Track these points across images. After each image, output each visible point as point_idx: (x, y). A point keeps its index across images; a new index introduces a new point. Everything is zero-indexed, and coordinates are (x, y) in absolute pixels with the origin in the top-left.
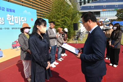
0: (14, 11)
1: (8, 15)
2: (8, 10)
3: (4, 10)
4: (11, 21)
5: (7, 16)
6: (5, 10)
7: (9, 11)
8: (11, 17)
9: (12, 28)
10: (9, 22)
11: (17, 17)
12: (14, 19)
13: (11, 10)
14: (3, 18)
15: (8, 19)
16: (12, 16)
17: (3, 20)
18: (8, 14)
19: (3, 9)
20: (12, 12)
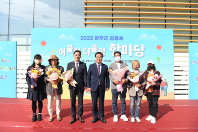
0: (122, 38)
1: (112, 45)
2: (112, 38)
5: (110, 46)
6: (109, 39)
8: (116, 47)
11: (126, 46)
13: (117, 38)
14: (104, 49)
15: (111, 49)
16: (118, 45)
17: (104, 51)
18: (112, 44)
20: (118, 40)
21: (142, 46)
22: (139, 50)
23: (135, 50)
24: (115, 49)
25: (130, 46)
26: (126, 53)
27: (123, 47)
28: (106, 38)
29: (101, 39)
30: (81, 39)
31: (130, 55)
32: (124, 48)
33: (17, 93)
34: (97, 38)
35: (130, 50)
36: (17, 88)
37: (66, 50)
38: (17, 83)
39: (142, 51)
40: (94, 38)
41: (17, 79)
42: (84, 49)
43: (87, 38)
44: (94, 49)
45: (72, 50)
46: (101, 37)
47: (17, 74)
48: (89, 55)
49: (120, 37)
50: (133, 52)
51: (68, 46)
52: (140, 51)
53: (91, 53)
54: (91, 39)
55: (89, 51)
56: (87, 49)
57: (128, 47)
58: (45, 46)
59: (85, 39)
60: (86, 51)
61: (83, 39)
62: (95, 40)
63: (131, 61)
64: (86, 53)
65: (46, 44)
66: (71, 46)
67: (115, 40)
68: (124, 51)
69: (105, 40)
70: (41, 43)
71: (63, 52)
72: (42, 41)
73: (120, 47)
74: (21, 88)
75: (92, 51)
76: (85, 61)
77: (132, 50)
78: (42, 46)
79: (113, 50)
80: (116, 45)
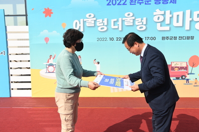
0: (174, 1)
1: (158, 12)
2: (157, 1)
3: (149, 2)
4: (163, 23)
5: (155, 13)
6: (153, 2)
8: (164, 15)
9: (163, 38)
10: (159, 25)
11: (181, 14)
12: (171, 18)
13: (165, 0)
14: (145, 19)
15: (155, 19)
16: (168, 12)
18: (158, 10)
20: (168, 3)
24: (162, 18)
25: (188, 12)
26: (180, 24)
27: (175, 14)
29: (140, 3)
30: (108, 4)
31: (187, 27)
32: (178, 16)
33: (11, 89)
34: (133, 1)
35: (188, 19)
36: (10, 82)
37: (84, 22)
38: (10, 75)
40: (128, 2)
41: (9, 68)
42: (112, 21)
43: (118, 2)
44: (128, 19)
45: (93, 22)
47: (9, 61)
48: (120, 29)
50: (192, 23)
51: (87, 16)
53: (124, 26)
54: (124, 4)
55: (120, 23)
56: (117, 21)
57: (184, 14)
58: (50, 16)
59: (114, 3)
60: (116, 23)
61: (111, 3)
62: (131, 4)
63: (188, 38)
64: (116, 27)
65: (52, 13)
66: (93, 16)
67: (163, 3)
68: (177, 22)
69: (146, 4)
70: (44, 12)
71: (80, 26)
72: (45, 9)
73: (171, 16)
74: (17, 82)
75: (126, 24)
76: (115, 39)
77: (191, 19)
78: (46, 16)
79: (159, 21)
80: (165, 13)
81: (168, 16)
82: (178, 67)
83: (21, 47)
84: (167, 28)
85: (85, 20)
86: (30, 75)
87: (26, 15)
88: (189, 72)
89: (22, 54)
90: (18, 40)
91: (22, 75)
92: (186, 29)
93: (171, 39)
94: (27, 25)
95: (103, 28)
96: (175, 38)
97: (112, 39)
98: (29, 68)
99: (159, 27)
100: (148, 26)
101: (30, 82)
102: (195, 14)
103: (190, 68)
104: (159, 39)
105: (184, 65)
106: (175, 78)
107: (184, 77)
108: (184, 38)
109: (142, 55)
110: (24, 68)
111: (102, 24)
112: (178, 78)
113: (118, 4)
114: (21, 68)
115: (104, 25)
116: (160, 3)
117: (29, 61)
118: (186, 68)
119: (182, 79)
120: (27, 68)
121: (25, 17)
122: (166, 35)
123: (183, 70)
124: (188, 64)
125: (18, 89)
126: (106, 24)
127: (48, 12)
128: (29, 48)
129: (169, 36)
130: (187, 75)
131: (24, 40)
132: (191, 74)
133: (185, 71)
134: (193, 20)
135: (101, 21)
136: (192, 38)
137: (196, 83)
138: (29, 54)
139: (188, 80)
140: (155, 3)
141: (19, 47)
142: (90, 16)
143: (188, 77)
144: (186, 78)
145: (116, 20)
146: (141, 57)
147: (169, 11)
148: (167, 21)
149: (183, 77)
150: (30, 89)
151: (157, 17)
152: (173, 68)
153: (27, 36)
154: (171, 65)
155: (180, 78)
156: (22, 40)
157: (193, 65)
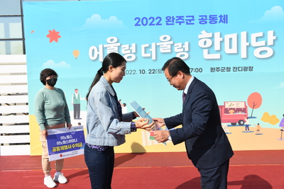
0: (224, 19)
1: (204, 34)
2: (203, 20)
3: (192, 22)
4: (211, 50)
5: (200, 36)
6: (196, 21)
7: (208, 21)
8: (212, 38)
9: (212, 70)
10: (206, 51)
11: (234, 36)
12: (222, 42)
13: (213, 19)
14: (187, 44)
15: (201, 44)
16: (217, 35)
17: (187, 49)
18: (203, 32)
19: (190, 20)
20: (216, 22)
21: (270, 33)
22: (262, 43)
23: (254, 43)
24: (209, 43)
25: (243, 35)
26: (234, 50)
27: (227, 37)
28: (190, 21)
29: (180, 23)
30: (137, 25)
31: (243, 54)
32: (231, 39)
34: (170, 20)
35: (244, 44)
37: (104, 49)
39: (270, 46)
40: (164, 21)
42: (143, 47)
43: (150, 22)
44: (165, 44)
45: (116, 48)
46: (180, 18)
48: (154, 58)
49: (221, 16)
50: (250, 49)
51: (108, 40)
52: (266, 45)
53: (159, 54)
54: (158, 24)
55: (153, 49)
56: (150, 47)
57: (238, 37)
58: (57, 41)
59: (145, 23)
60: (147, 50)
61: (140, 23)
62: (167, 24)
63: (245, 69)
64: (148, 55)
65: (60, 37)
66: (116, 40)
67: (210, 22)
68: (230, 47)
69: (187, 23)
70: (48, 36)
71: (98, 55)
72: (50, 31)
73: (221, 39)
74: (9, 134)
75: (161, 50)
76: (147, 72)
77: (248, 44)
78: (51, 41)
79: (207, 46)
80: (213, 35)
81: (217, 39)
82: (233, 109)
83: (16, 84)
84: (217, 56)
85: (105, 46)
86: (28, 124)
87: (23, 39)
88: (249, 115)
89: (17, 94)
90: (12, 74)
91: (16, 124)
92: (242, 57)
93: (223, 71)
94: (24, 53)
95: (131, 57)
96: (228, 69)
97: (142, 72)
98: (28, 114)
99: (206, 55)
100: (191, 53)
101: (29, 134)
102: (253, 36)
103: (249, 110)
104: (206, 71)
105: (242, 106)
106: (230, 124)
107: (242, 123)
108: (240, 69)
109: (186, 91)
110: (20, 114)
111: (129, 51)
112: (234, 124)
113: (151, 24)
114: (15, 114)
115: (131, 53)
116: (206, 22)
117: (27, 104)
118: (245, 110)
119: (240, 124)
120: (24, 114)
121: (22, 42)
122: (215, 65)
123: (240, 113)
124: (247, 104)
125: (11, 144)
126: (134, 51)
127: (54, 36)
128: (26, 86)
129: (220, 66)
130: (246, 120)
131: (21, 74)
132: (251, 117)
133: (244, 113)
134: (250, 44)
135: (127, 47)
136: (251, 69)
137: (258, 130)
138: (27, 94)
139: (247, 126)
140: (200, 23)
141: (13, 84)
142: (112, 40)
143: (248, 122)
144: (245, 124)
145: (147, 45)
146: (184, 95)
147: (219, 33)
148: (217, 47)
149: (240, 122)
150: (29, 144)
151: (203, 41)
152: (227, 111)
153: (24, 69)
154: (224, 106)
155: (237, 124)
156: (18, 74)
157: (254, 106)
